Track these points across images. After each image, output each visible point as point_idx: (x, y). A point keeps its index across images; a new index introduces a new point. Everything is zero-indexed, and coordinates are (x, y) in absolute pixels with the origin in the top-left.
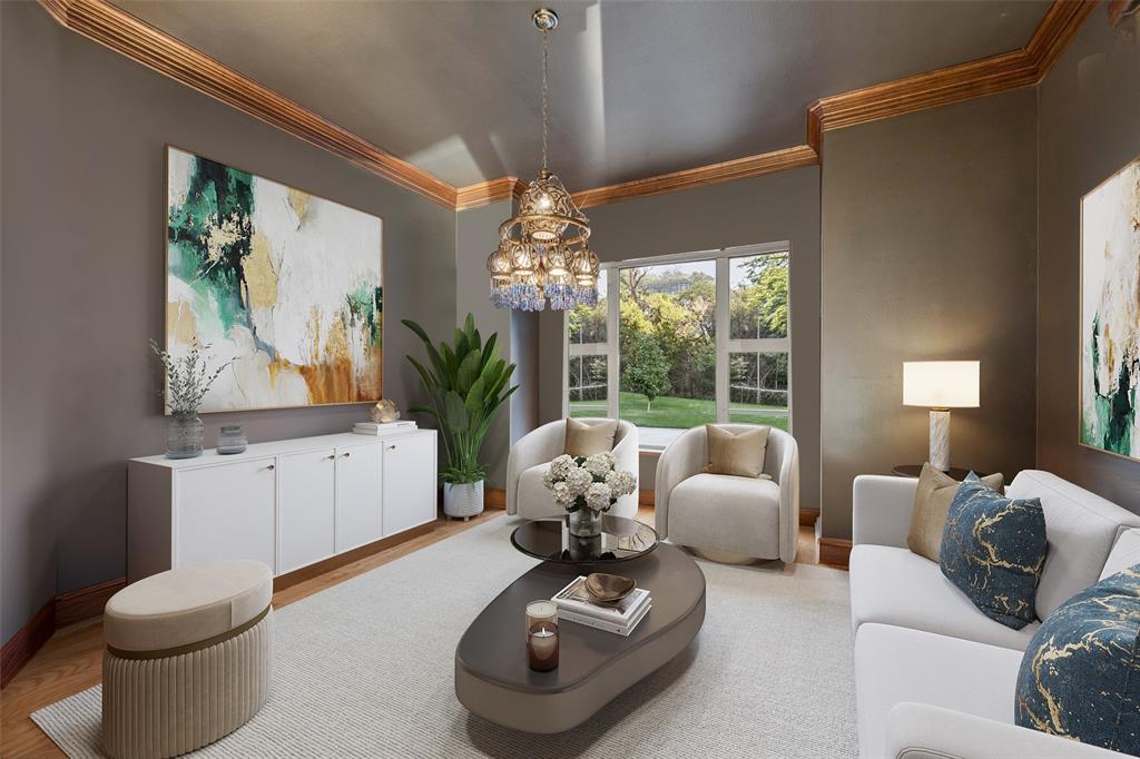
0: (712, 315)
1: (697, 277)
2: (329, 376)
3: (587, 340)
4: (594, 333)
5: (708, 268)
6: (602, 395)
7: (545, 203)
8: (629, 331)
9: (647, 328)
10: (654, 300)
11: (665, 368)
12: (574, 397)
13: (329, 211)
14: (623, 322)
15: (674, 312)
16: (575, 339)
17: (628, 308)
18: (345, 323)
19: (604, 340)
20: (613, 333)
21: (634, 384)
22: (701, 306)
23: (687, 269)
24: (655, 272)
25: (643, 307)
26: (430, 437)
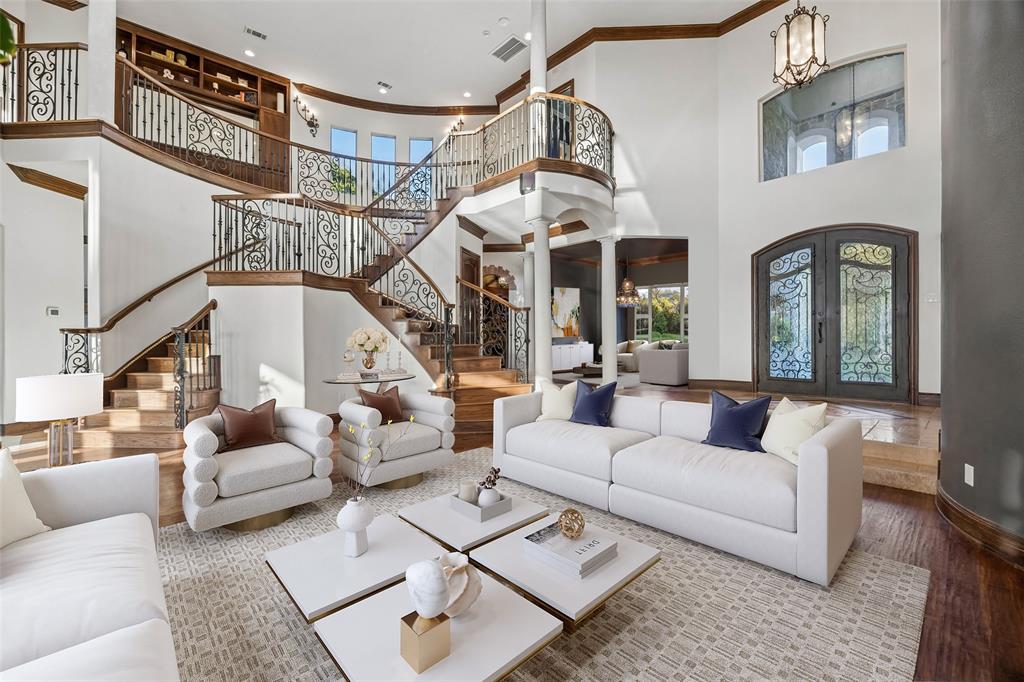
0: (679, 305)
1: (675, 292)
2: (568, 330)
3: (642, 313)
4: (644, 311)
5: (678, 289)
6: (646, 332)
7: (627, 284)
8: (655, 310)
9: (660, 309)
10: (663, 299)
11: (666, 323)
12: (638, 333)
13: (568, 289)
14: (653, 307)
15: (669, 304)
16: (638, 313)
17: (655, 302)
18: (571, 317)
19: (647, 313)
20: (650, 310)
21: (656, 329)
22: (676, 302)
23: (672, 289)
24: (663, 290)
25: (659, 302)
26: (592, 345)
